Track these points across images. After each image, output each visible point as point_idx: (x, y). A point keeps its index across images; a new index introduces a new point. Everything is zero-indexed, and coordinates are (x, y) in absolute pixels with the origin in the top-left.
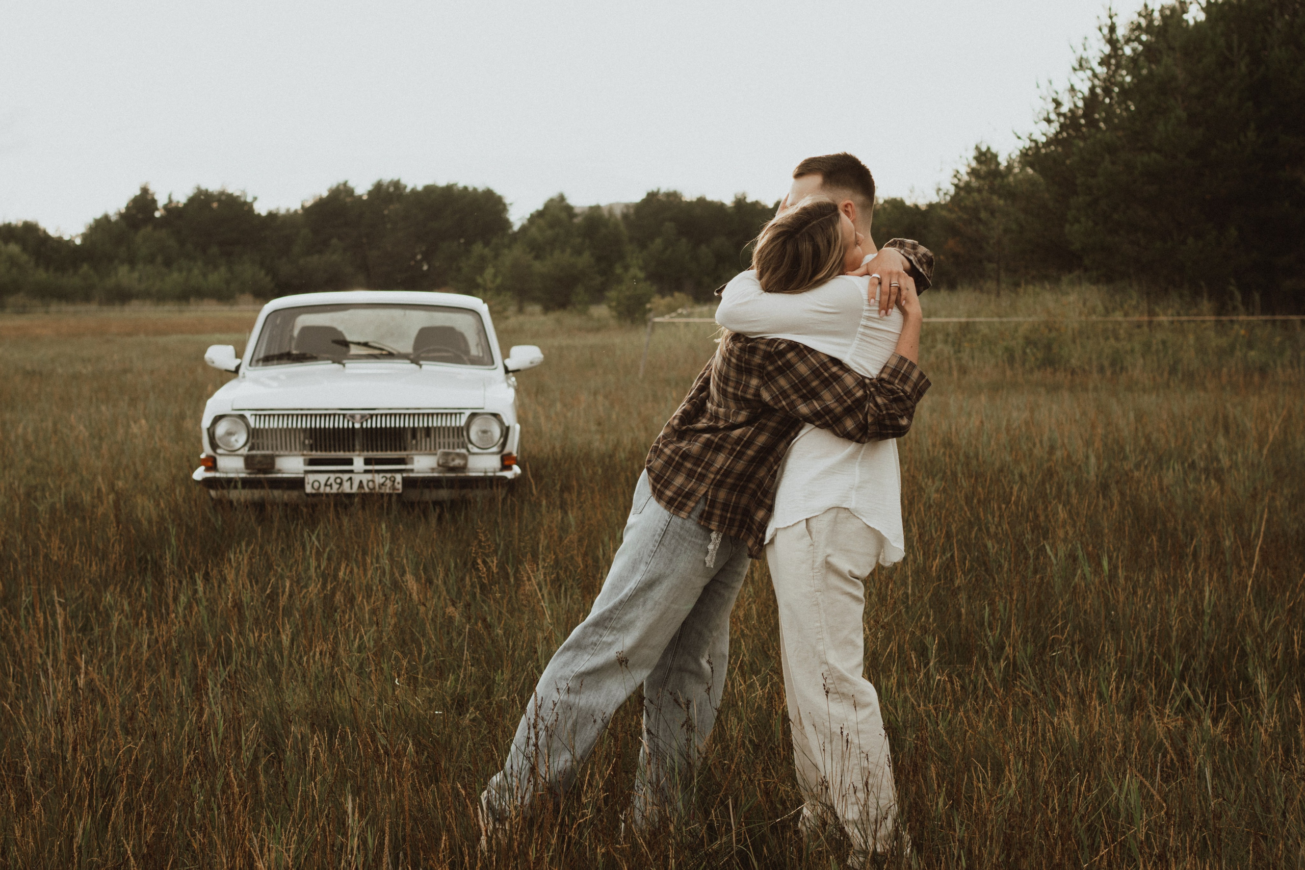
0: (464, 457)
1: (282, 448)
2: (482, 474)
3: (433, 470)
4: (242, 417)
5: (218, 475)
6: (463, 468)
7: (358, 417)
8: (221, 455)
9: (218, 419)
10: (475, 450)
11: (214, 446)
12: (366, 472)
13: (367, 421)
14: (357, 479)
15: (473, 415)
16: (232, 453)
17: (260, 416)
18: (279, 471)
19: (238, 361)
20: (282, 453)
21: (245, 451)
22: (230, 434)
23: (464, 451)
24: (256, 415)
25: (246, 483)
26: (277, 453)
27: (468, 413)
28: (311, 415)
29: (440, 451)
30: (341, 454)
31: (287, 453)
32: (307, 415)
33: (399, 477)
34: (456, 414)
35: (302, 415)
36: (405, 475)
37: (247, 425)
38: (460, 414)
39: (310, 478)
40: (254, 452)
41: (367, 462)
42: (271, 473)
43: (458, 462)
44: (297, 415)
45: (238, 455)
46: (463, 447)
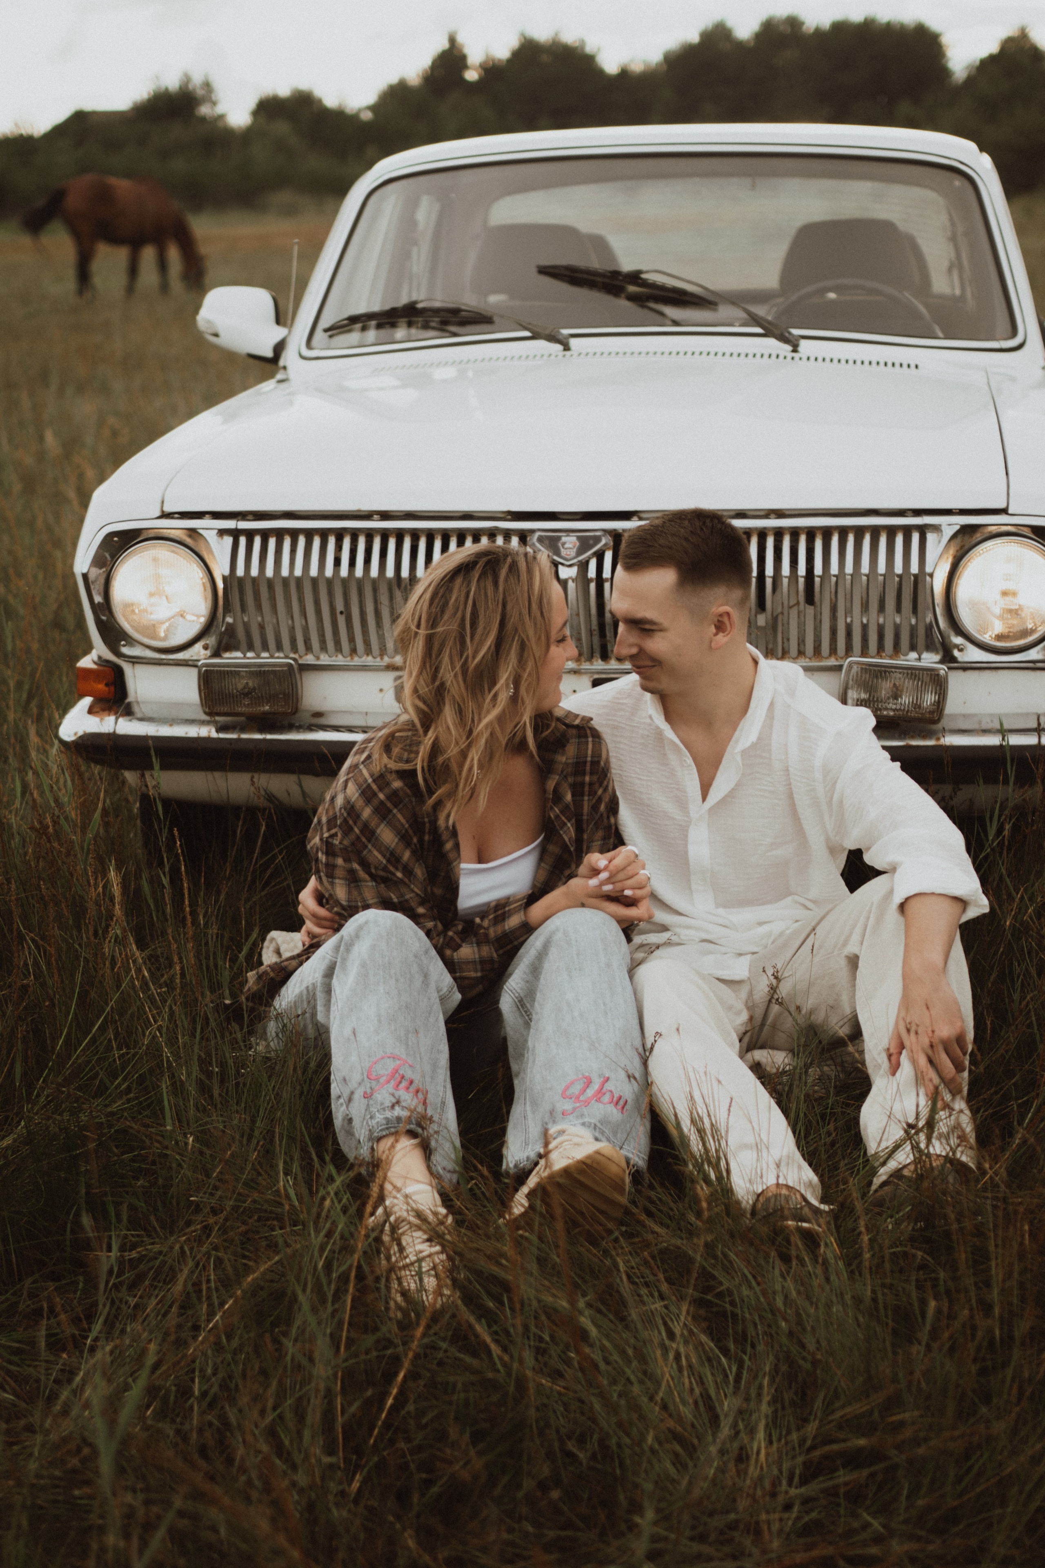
0: (933, 681)
1: (324, 648)
2: (994, 740)
5: (127, 727)
6: (930, 720)
7: (570, 543)
8: (135, 661)
10: (973, 654)
11: (113, 635)
13: (600, 556)
16: (167, 657)
17: (250, 534)
18: (317, 720)
19: (280, 333)
20: (325, 660)
21: (202, 653)
23: (930, 659)
24: (235, 534)
26: (310, 659)
27: (950, 525)
28: (415, 535)
29: (850, 661)
31: (339, 660)
32: (400, 535)
34: (907, 531)
35: (385, 535)
37: (209, 566)
38: (923, 530)
40: (233, 657)
42: (291, 727)
43: (910, 700)
44: (370, 535)
45: (185, 663)
46: (930, 647)
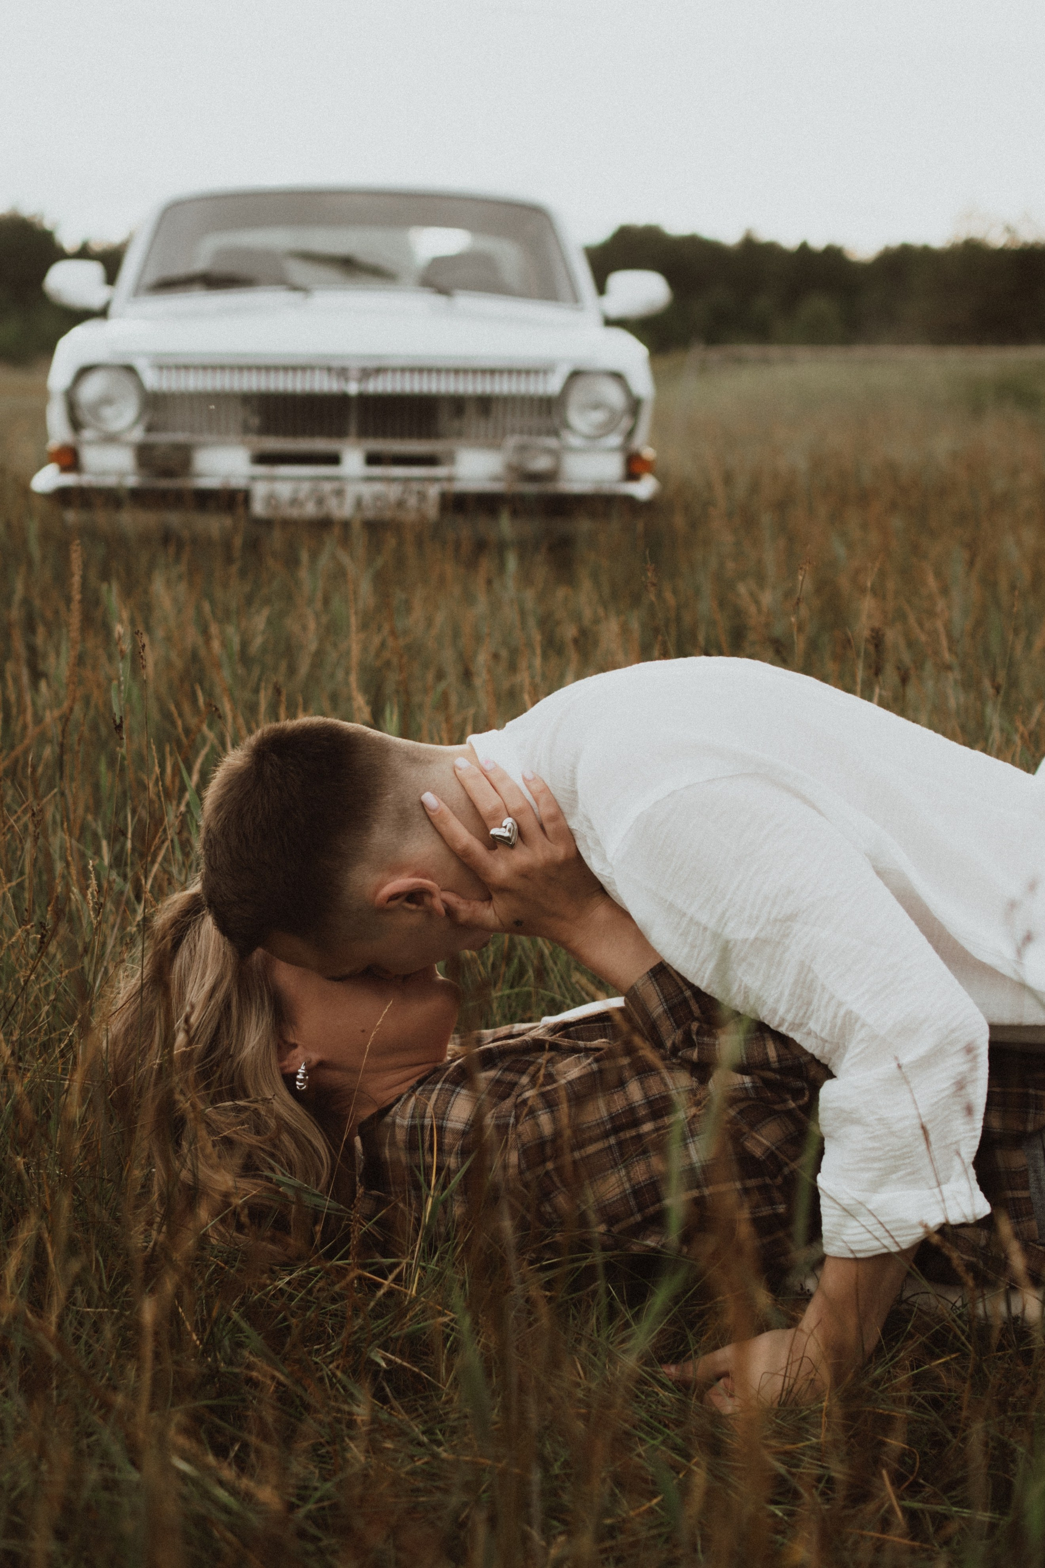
0: (556, 454)
1: (202, 434)
2: (590, 489)
3: (496, 479)
4: (130, 369)
5: (83, 480)
6: (551, 476)
7: (354, 374)
8: (90, 443)
9: (84, 371)
10: (578, 443)
11: (76, 424)
12: (369, 479)
13: (369, 380)
14: (352, 491)
15: (576, 375)
16: (110, 439)
18: (201, 476)
20: (205, 440)
21: (137, 435)
22: (106, 400)
23: (556, 444)
24: (155, 366)
25: (138, 496)
26: (197, 440)
27: (565, 369)
29: (512, 441)
30: (320, 445)
31: (214, 440)
33: (433, 491)
34: (543, 371)
36: (446, 486)
37: (140, 385)
38: (552, 371)
39: (260, 491)
40: (153, 438)
41: (373, 459)
42: (185, 478)
43: (542, 463)
44: (236, 367)
45: (121, 444)
46: (555, 437)
